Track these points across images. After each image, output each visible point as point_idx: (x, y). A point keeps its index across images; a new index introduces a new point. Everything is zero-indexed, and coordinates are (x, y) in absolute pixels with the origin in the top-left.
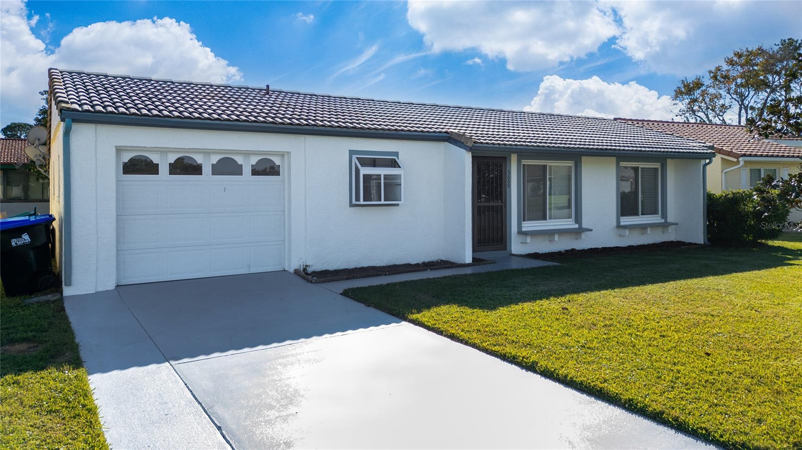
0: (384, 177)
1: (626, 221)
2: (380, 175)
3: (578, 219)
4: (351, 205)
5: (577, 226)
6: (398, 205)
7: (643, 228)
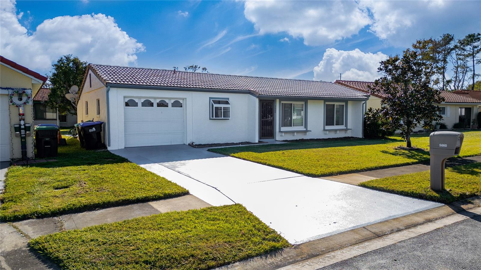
0: (223, 109)
1: (328, 128)
2: (221, 107)
3: (306, 127)
4: (210, 119)
5: (305, 129)
6: (229, 119)
7: (336, 131)
